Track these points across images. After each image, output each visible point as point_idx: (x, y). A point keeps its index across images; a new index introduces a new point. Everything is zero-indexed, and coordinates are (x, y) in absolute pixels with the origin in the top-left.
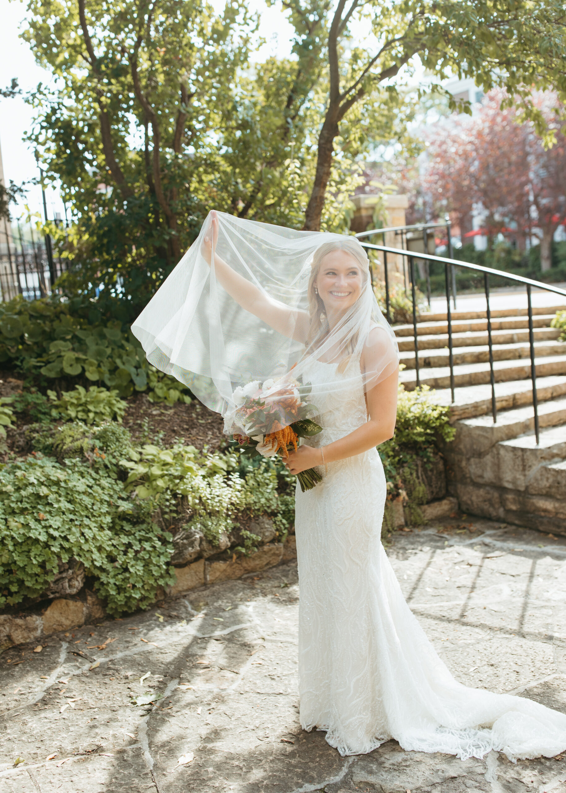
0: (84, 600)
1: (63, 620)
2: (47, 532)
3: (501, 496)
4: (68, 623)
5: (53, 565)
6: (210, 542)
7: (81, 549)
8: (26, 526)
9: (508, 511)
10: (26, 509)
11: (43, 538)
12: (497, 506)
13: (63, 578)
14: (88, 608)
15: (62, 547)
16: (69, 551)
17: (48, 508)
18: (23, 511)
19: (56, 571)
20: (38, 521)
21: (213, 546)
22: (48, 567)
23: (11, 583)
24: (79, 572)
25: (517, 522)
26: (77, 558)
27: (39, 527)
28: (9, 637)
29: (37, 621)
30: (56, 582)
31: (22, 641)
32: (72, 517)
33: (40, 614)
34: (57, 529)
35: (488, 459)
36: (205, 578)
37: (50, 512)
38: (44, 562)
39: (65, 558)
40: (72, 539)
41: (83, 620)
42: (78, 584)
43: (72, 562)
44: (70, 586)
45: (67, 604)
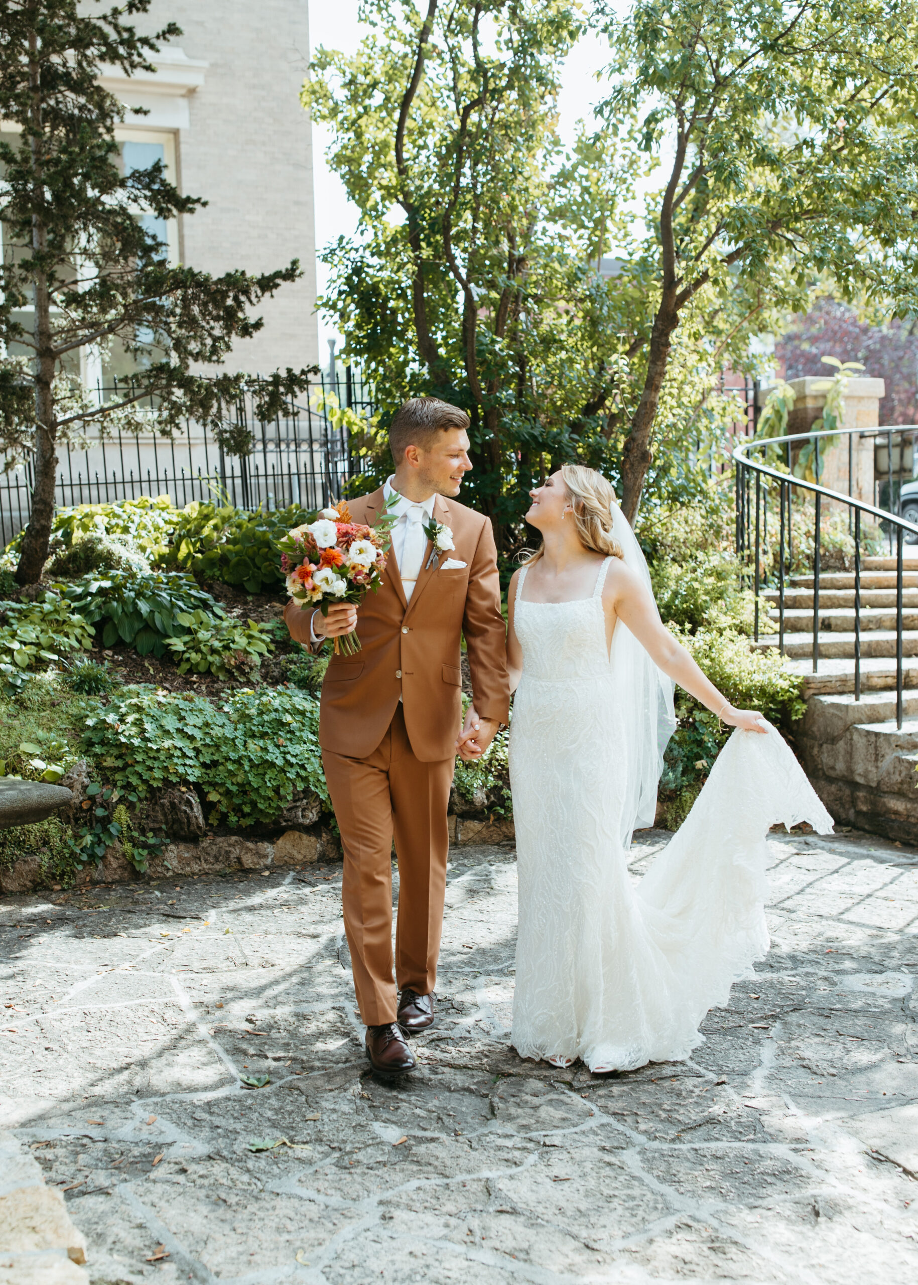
0: (319, 836)
1: (295, 853)
2: (284, 758)
3: (852, 793)
4: (300, 857)
5: (287, 792)
6: (463, 796)
7: (319, 780)
8: (265, 749)
9: (859, 813)
10: (267, 733)
11: (279, 762)
12: (847, 806)
13: (297, 807)
14: (322, 845)
15: (298, 775)
16: (305, 779)
17: (289, 736)
18: (263, 735)
19: (289, 798)
20: (278, 746)
21: (466, 801)
22: (282, 792)
23: (245, 803)
24: (314, 804)
25: (867, 827)
26: (313, 788)
27: (277, 751)
28: (239, 859)
29: (268, 848)
30: (289, 810)
31: (251, 866)
32: (313, 748)
33: (273, 843)
34: (295, 756)
35: (841, 743)
36: (456, 837)
37: (290, 740)
38: (278, 787)
39: (300, 786)
40: (309, 768)
41: (316, 857)
42: (312, 816)
43: (306, 791)
44: (303, 816)
45: (300, 837)
